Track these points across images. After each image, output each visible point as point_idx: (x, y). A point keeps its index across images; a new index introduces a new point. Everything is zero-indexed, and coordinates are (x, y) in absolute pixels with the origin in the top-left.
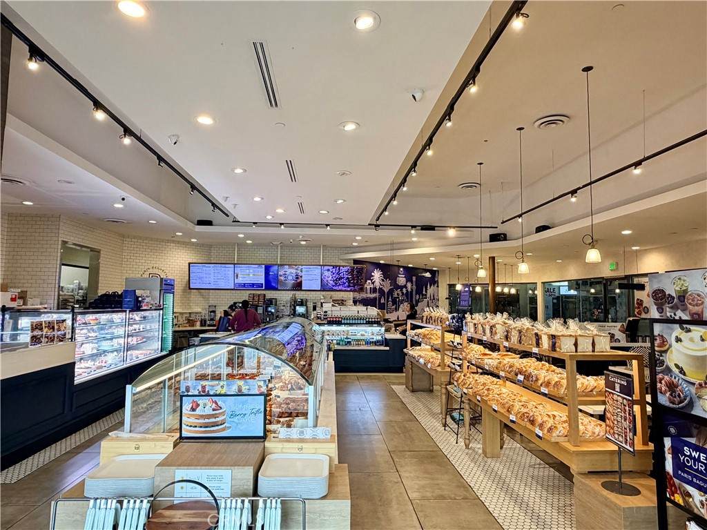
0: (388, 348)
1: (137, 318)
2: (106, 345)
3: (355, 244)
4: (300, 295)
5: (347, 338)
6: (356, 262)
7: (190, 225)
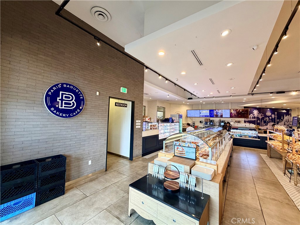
0: (260, 140)
1: (173, 125)
2: (166, 131)
3: (244, 101)
4: (222, 119)
5: (240, 134)
6: (245, 107)
7: (186, 100)
